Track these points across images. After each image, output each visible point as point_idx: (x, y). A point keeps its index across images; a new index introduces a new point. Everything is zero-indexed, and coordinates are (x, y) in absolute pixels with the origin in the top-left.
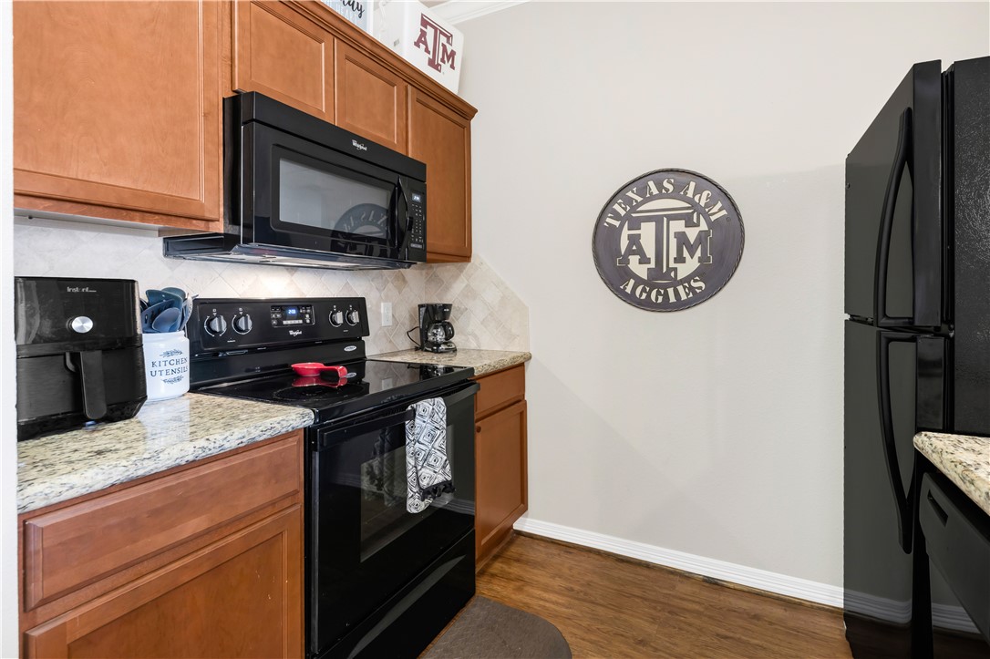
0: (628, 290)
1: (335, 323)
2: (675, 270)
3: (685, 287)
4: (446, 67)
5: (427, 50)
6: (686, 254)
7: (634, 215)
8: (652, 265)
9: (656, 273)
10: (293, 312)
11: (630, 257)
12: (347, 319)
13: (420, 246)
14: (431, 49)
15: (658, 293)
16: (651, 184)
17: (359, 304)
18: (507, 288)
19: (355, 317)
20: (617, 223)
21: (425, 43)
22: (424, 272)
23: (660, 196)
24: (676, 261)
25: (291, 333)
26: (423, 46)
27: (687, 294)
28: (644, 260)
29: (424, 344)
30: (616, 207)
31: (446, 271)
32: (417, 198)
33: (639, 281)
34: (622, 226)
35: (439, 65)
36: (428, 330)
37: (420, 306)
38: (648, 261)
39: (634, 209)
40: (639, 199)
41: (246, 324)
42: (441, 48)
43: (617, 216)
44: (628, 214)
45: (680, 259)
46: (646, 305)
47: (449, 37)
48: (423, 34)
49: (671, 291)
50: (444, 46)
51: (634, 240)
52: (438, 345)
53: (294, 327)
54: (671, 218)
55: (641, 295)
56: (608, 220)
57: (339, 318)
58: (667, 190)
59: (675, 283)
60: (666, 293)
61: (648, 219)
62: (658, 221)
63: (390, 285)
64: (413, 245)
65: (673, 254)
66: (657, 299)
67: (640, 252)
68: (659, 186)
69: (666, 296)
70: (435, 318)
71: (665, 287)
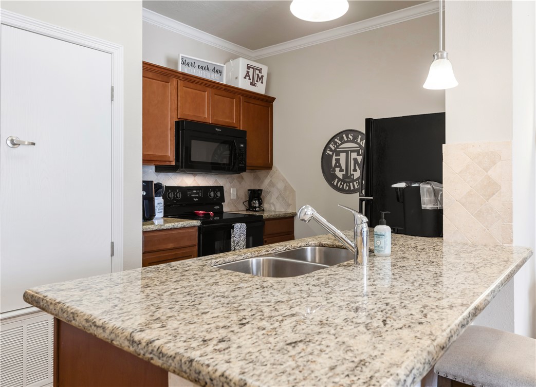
0: (335, 184)
1: (211, 196)
2: (353, 175)
3: (357, 183)
4: (259, 84)
5: (250, 79)
6: (357, 168)
7: (338, 150)
8: (344, 173)
9: (346, 176)
10: (195, 191)
11: (336, 169)
12: (215, 195)
13: (243, 165)
14: (251, 78)
15: (347, 185)
16: (344, 135)
17: (221, 189)
18: (287, 182)
19: (219, 194)
20: (331, 153)
21: (249, 76)
22: (252, 174)
23: (348, 142)
24: (354, 171)
25: (194, 199)
26: (248, 78)
27: (358, 186)
28: (341, 170)
29: (251, 208)
30: (331, 146)
31: (262, 173)
32: (242, 146)
33: (339, 180)
34: (333, 154)
35: (255, 83)
36: (252, 201)
37: (249, 190)
38: (343, 171)
39: (338, 147)
40: (340, 142)
41: (179, 195)
42: (256, 76)
43: (331, 150)
44: (335, 149)
45: (355, 170)
46: (342, 190)
47: (260, 71)
48: (248, 72)
49: (351, 184)
50: (258, 75)
51: (338, 161)
52: (256, 207)
53: (195, 197)
54: (352, 151)
55: (340, 186)
56: (328, 152)
57: (212, 194)
58: (350, 139)
59: (353, 181)
60: (350, 185)
61: (343, 152)
62: (347, 152)
63: (235, 181)
64: (240, 165)
65: (352, 168)
66: (346, 188)
67: (340, 166)
68: (347, 137)
69: (350, 186)
70: (255, 195)
71: (349, 182)
